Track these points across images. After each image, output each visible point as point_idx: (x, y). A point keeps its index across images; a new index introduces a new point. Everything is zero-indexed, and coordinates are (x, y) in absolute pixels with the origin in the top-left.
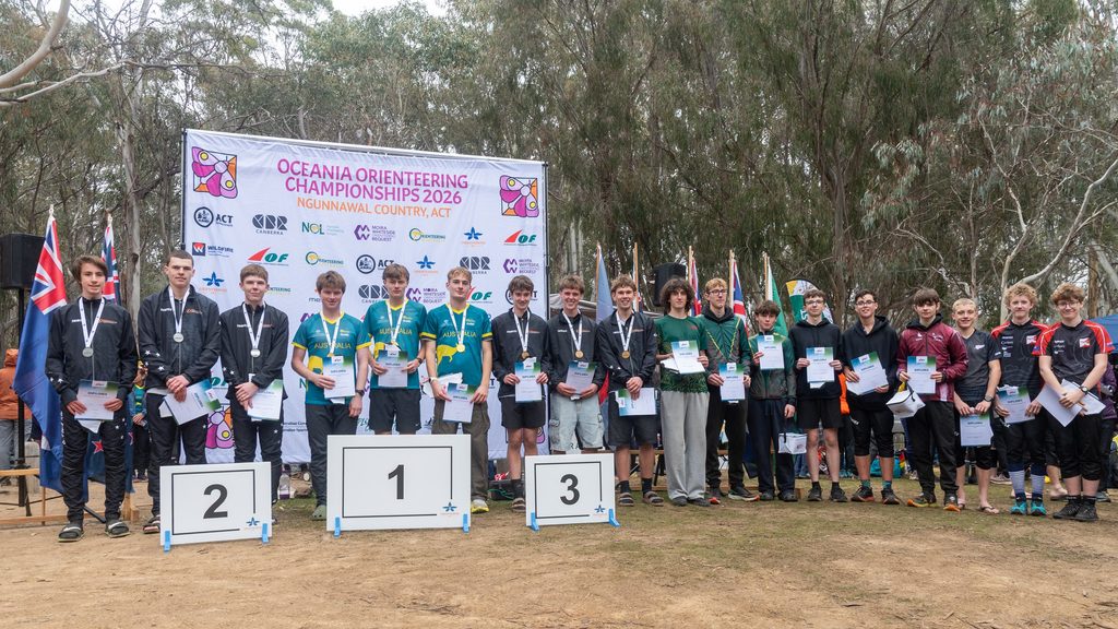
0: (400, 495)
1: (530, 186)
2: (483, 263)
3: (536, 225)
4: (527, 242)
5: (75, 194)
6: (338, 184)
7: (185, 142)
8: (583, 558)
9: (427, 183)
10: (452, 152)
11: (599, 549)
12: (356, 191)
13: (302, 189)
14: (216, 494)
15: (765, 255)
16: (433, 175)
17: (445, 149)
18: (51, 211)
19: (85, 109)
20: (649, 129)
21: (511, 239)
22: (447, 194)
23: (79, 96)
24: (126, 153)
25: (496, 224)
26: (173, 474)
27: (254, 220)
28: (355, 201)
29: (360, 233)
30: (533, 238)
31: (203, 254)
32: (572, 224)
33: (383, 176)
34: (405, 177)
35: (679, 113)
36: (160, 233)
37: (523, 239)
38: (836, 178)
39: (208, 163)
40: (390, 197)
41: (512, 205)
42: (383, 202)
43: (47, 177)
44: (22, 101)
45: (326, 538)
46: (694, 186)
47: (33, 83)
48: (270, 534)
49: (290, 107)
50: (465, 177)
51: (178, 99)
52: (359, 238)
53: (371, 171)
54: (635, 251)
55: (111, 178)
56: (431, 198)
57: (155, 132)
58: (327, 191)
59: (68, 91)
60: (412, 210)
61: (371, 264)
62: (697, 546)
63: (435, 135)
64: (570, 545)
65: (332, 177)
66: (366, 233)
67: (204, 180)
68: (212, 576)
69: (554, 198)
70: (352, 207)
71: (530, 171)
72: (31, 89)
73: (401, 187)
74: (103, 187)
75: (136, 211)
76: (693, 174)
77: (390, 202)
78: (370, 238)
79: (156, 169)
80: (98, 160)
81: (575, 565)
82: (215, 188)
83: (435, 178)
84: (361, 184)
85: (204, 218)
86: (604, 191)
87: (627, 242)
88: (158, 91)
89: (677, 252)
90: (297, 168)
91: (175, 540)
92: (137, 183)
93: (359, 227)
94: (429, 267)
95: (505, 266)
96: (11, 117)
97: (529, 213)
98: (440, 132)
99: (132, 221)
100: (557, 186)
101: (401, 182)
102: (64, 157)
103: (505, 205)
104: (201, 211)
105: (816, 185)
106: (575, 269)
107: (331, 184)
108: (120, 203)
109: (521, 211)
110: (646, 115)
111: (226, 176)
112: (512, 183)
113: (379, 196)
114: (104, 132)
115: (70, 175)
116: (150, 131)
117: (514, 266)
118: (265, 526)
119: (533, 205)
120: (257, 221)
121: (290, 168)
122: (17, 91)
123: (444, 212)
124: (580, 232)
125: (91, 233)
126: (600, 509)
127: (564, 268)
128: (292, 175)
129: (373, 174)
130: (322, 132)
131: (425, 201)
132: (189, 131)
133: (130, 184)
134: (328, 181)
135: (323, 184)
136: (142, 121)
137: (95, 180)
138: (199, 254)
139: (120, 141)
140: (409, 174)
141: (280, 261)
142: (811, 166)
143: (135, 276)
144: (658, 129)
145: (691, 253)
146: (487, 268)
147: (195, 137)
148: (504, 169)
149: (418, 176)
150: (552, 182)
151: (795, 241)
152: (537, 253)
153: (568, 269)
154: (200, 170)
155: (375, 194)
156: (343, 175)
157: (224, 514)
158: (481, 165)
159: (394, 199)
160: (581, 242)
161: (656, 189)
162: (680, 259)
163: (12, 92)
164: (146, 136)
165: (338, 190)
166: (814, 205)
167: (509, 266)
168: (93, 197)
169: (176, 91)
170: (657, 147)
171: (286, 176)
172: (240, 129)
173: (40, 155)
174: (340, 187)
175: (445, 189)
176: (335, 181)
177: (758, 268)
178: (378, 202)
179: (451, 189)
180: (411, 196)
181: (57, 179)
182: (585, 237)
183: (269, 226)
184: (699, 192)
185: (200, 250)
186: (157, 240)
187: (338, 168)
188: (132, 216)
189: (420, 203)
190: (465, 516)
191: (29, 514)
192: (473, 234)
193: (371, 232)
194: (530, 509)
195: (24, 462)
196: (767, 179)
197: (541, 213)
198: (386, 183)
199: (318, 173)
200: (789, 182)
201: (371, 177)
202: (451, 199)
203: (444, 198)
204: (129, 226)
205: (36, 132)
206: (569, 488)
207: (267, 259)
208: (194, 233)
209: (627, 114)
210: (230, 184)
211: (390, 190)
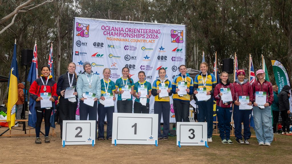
0: (135, 133)
1: (181, 33)
2: (165, 58)
3: (182, 46)
4: (179, 51)
5: (43, 37)
6: (119, 33)
7: (74, 21)
8: (196, 158)
9: (147, 32)
10: (156, 22)
11: (201, 155)
12: (125, 35)
13: (108, 34)
14: (79, 130)
15: (262, 55)
16: (149, 30)
17: (154, 22)
18: (36, 42)
19: (47, 12)
20: (222, 14)
21: (174, 50)
22: (154, 36)
23: (46, 8)
24: (58, 25)
25: (169, 45)
26: (66, 123)
27: (94, 44)
28: (125, 38)
29: (126, 48)
30: (181, 50)
31: (78, 55)
32: (195, 45)
33: (134, 30)
34: (140, 30)
35: (232, 8)
36: (66, 48)
37: (178, 50)
38: (289, 29)
39: (81, 27)
40: (136, 37)
41: (175, 39)
42: (133, 38)
43: (36, 32)
44: (30, 10)
45: (112, 146)
46: (237, 32)
47: (33, 5)
48: (94, 143)
49: (106, 10)
50: (160, 30)
51: (73, 8)
52: (125, 50)
53: (130, 29)
54: (216, 54)
55: (54, 32)
56: (148, 37)
57: (66, 18)
58: (116, 35)
59: (42, 7)
60: (142, 41)
61: (129, 58)
62: (236, 156)
63: (151, 18)
64: (191, 153)
65: (118, 31)
66: (128, 48)
67: (79, 32)
68: (76, 155)
69: (189, 37)
70: (124, 40)
71: (181, 28)
72: (32, 7)
73: (139, 34)
74: (51, 35)
75: (60, 42)
76: (237, 28)
77: (136, 38)
78: (129, 49)
79: (66, 29)
80: (50, 27)
81: (193, 160)
82: (82, 35)
83: (150, 31)
84: (127, 33)
85: (79, 44)
86: (206, 34)
87: (213, 51)
88: (68, 6)
89: (231, 55)
90: (107, 28)
91: (66, 144)
92: (61, 34)
93: (126, 46)
94: (148, 59)
95: (172, 59)
96: (27, 15)
97: (180, 42)
98: (152, 16)
99: (59, 46)
100: (190, 33)
101: (139, 32)
102: (41, 26)
103: (172, 39)
104: (78, 42)
105: (282, 32)
106: (195, 60)
107: (118, 33)
108: (55, 40)
109: (178, 41)
110: (221, 9)
111: (86, 31)
112: (175, 32)
113: (132, 37)
114: (52, 19)
115: (42, 32)
116: (65, 18)
117: (175, 59)
118: (93, 141)
119: (181, 39)
120: (95, 44)
121: (105, 28)
122: (29, 7)
123: (153, 41)
124: (197, 48)
125: (47, 49)
126: (202, 141)
127: (192, 60)
128: (105, 30)
129: (130, 30)
130: (115, 17)
131: (147, 38)
132: (76, 18)
133: (59, 34)
134: (116, 32)
135: (115, 33)
136: (63, 15)
137: (49, 33)
138: (77, 55)
139: (56, 21)
140: (142, 29)
141: (101, 56)
142: (280, 25)
143: (59, 62)
144: (225, 13)
145: (236, 55)
146: (166, 59)
147: (77, 20)
148: (173, 28)
149: (145, 30)
150: (188, 32)
151: (273, 50)
152: (183, 55)
153: (193, 60)
154: (78, 29)
155: (131, 36)
156: (121, 30)
157: (81, 136)
158: (165, 26)
159: (137, 37)
160: (198, 51)
161: (224, 34)
162: (232, 57)
163: (27, 8)
164: (64, 20)
165: (119, 35)
166: (281, 39)
167: (173, 59)
168: (48, 38)
169: (73, 6)
170: (225, 19)
171: (104, 31)
172: (91, 17)
173: (34, 26)
174: (120, 34)
175: (153, 34)
176: (118, 32)
177: (260, 60)
178: (131, 38)
179: (155, 34)
180: (142, 36)
181: (39, 33)
182: (199, 50)
183: (98, 46)
184: (239, 34)
185: (77, 54)
186: (66, 51)
187: (119, 28)
188: (59, 44)
189: (145, 39)
190: (156, 141)
191: (26, 133)
192: (162, 48)
193: (129, 48)
194: (178, 140)
195: (25, 117)
196: (264, 29)
197: (184, 42)
198: (134, 32)
199: (114, 30)
200: (271, 31)
201: (130, 31)
202: (155, 37)
203: (153, 37)
204: (58, 46)
205: (33, 19)
206: (192, 133)
207: (97, 56)
208: (76, 48)
209: (215, 9)
210: (87, 33)
211: (135, 35)
